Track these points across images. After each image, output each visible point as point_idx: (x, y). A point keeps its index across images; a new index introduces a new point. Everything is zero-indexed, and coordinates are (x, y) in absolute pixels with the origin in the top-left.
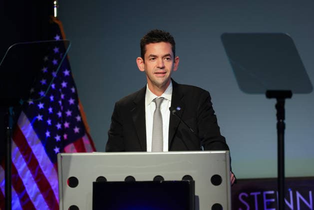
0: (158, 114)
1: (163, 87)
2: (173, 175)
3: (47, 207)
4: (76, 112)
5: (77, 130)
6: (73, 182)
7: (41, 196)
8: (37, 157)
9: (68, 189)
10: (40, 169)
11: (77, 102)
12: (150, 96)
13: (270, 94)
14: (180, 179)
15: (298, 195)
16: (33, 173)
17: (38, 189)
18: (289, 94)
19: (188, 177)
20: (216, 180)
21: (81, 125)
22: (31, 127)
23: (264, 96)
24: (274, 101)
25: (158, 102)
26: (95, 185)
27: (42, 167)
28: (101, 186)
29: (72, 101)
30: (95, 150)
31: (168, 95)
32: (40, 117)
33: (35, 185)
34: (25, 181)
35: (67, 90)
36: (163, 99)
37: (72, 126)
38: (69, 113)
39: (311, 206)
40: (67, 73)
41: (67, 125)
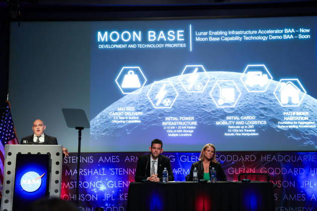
2: (44, 152)
4: (13, 131)
5: (13, 136)
6: (10, 154)
9: (8, 156)
11: (13, 127)
13: (77, 128)
14: (46, 153)
15: (83, 158)
18: (83, 128)
19: (48, 153)
20: (58, 154)
21: (14, 135)
23: (75, 129)
24: (78, 130)
26: (17, 155)
29: (11, 127)
30: (19, 144)
35: (10, 124)
37: (11, 135)
38: (10, 131)
39: (87, 161)
40: (10, 118)
41: (9, 134)
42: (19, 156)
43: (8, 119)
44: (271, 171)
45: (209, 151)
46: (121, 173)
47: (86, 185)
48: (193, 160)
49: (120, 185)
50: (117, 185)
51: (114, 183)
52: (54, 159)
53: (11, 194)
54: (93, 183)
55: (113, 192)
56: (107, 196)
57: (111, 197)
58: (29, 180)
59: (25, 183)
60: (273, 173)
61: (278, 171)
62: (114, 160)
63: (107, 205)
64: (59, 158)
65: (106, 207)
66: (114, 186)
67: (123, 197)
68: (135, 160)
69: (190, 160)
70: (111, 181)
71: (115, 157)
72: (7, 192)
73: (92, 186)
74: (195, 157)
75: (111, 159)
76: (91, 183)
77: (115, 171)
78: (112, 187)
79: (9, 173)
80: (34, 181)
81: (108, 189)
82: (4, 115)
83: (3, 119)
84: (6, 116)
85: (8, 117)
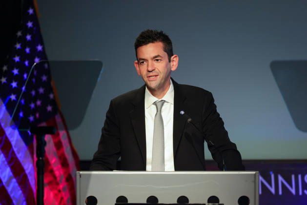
0: (159, 118)
3: (20, 192)
4: (49, 89)
5: (49, 108)
7: (14, 180)
8: (11, 139)
10: (13, 152)
11: (49, 79)
14: (205, 201)
15: (280, 178)
16: (6, 156)
17: (11, 174)
21: (54, 103)
22: (4, 108)
27: (15, 150)
29: (44, 78)
32: (13, 97)
33: (8, 170)
36: (163, 102)
37: (44, 105)
38: (41, 90)
39: (293, 191)
40: (40, 48)
41: (39, 103)
43: (34, 53)
82: (23, 40)
83: (21, 52)
84: (25, 44)
85: (33, 44)
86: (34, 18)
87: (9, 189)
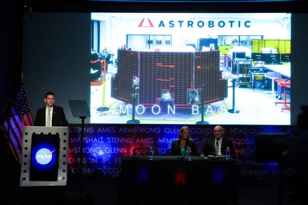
0: (49, 113)
1: (51, 107)
2: (54, 133)
4: (27, 106)
6: (26, 134)
11: (27, 103)
12: (47, 109)
13: (80, 118)
14: (55, 134)
16: (14, 122)
18: (85, 118)
19: (57, 133)
20: (65, 134)
21: (28, 109)
22: (14, 110)
25: (49, 111)
26: (32, 135)
27: (17, 120)
28: (34, 135)
31: (52, 109)
32: (17, 108)
34: (12, 124)
35: (24, 100)
37: (26, 110)
38: (25, 106)
39: (88, 131)
40: (25, 96)
41: (24, 109)
42: (34, 136)
43: (23, 97)
44: (237, 141)
45: (185, 133)
46: (116, 141)
47: (87, 150)
48: (175, 132)
49: (115, 151)
50: (113, 151)
51: (110, 149)
52: (62, 137)
53: (28, 166)
54: (93, 149)
55: (110, 156)
56: (104, 159)
57: (108, 161)
58: (43, 155)
59: (39, 157)
60: (239, 143)
61: (243, 142)
62: (110, 131)
63: (104, 167)
64: (66, 138)
65: (103, 168)
66: (110, 151)
67: (118, 160)
68: (127, 131)
69: (173, 131)
70: (108, 148)
71: (111, 129)
72: (25, 164)
73: (92, 152)
74: (177, 130)
75: (108, 130)
76: (91, 149)
77: (111, 139)
78: (109, 153)
79: (26, 148)
80: (46, 156)
81: (105, 154)
82: (20, 93)
83: (19, 97)
84: (21, 94)
85: (23, 95)
86: (23, 88)
87: (15, 130)
